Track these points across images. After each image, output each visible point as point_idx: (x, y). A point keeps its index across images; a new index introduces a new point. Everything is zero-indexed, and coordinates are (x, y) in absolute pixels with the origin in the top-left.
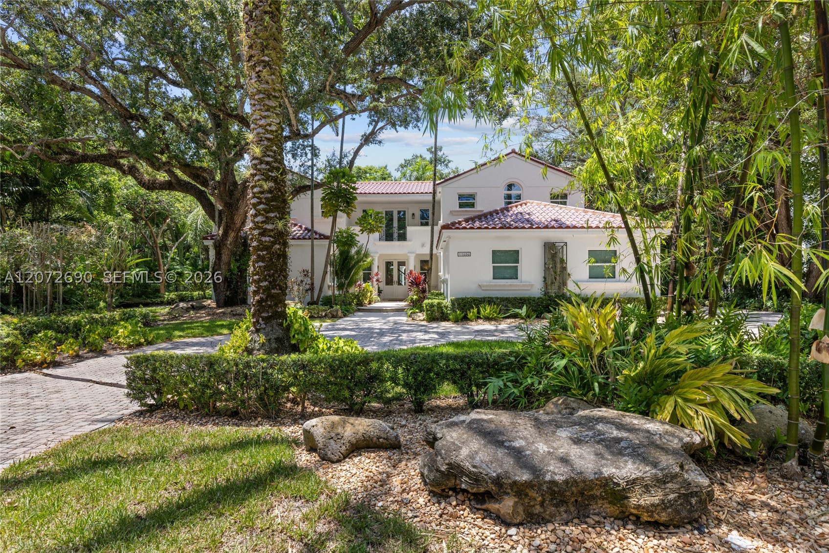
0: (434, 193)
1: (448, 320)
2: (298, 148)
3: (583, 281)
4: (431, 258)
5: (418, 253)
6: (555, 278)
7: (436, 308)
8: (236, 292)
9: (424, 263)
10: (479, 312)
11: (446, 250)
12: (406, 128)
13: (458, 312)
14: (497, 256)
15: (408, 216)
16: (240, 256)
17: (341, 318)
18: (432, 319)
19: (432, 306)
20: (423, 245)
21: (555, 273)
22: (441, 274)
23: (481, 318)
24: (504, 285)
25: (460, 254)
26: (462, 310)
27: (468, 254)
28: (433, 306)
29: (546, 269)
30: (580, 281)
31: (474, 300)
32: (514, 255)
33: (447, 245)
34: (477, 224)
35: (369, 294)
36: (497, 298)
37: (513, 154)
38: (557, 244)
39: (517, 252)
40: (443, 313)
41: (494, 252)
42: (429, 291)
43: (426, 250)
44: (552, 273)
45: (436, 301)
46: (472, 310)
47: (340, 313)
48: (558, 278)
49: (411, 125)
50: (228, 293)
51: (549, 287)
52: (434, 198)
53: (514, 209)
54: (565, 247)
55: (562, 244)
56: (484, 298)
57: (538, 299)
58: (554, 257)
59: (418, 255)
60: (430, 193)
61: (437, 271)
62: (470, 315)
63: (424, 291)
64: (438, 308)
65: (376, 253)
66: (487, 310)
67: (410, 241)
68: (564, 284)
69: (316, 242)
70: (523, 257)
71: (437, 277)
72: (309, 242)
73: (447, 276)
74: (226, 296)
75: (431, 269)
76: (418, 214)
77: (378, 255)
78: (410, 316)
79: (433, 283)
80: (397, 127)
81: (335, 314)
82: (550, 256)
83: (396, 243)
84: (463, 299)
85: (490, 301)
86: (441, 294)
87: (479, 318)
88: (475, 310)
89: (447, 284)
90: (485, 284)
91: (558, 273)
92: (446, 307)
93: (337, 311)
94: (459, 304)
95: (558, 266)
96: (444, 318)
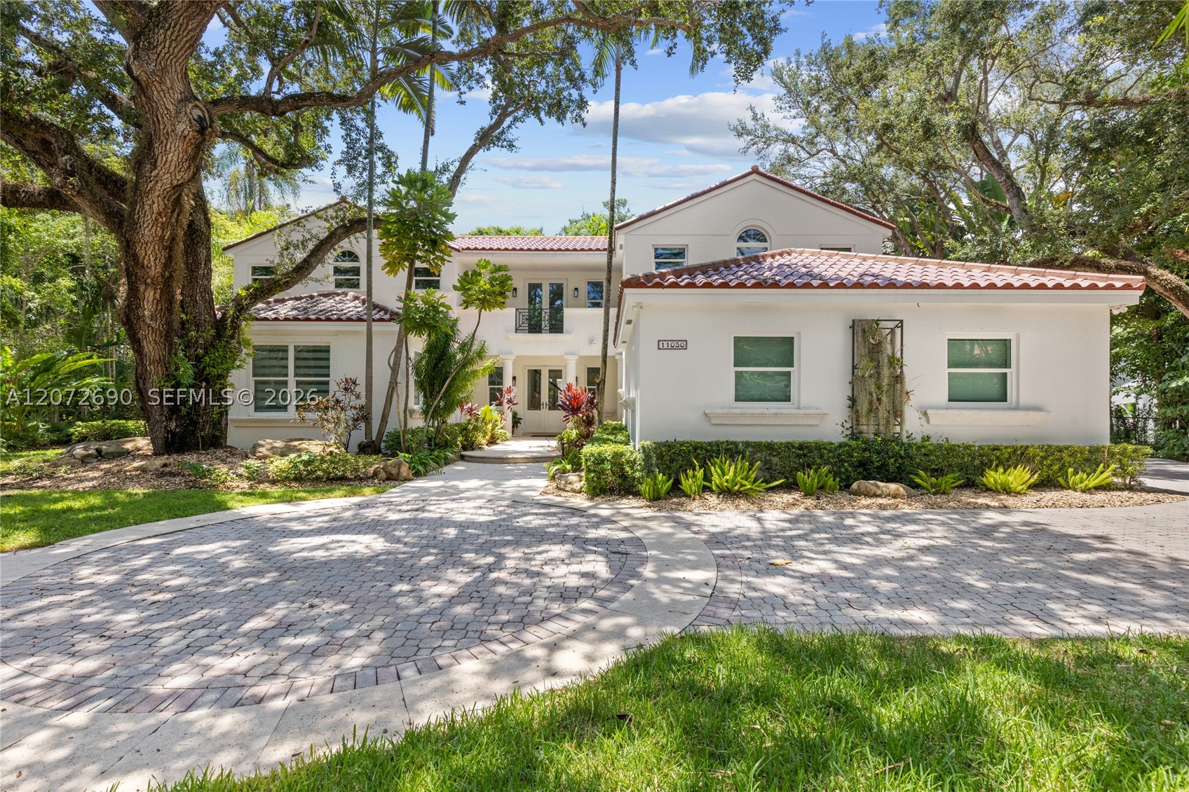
0: (611, 250)
1: (637, 494)
2: (360, 154)
3: (938, 408)
4: (605, 361)
5: (582, 354)
6: (879, 400)
7: (607, 466)
8: (194, 423)
9: (593, 372)
10: (707, 477)
11: (632, 342)
12: (559, 119)
13: (660, 477)
14: (746, 349)
15: (568, 293)
16: (206, 349)
17: (407, 480)
18: (599, 490)
19: (600, 460)
20: (591, 341)
21: (879, 388)
22: (622, 391)
23: (712, 491)
24: (762, 415)
25: (663, 345)
26: (666, 470)
27: (681, 345)
28: (603, 461)
29: (856, 380)
30: (932, 408)
31: (695, 448)
32: (784, 349)
33: (635, 332)
34: (701, 279)
35: (490, 426)
36: (747, 444)
37: (754, 176)
38: (882, 324)
39: (789, 341)
40: (623, 476)
41: (738, 341)
42: (600, 422)
43: (597, 350)
44: (873, 388)
45: (608, 450)
46: (690, 472)
47: (405, 471)
48: (884, 398)
49: (569, 115)
50: (173, 425)
51: (863, 420)
52: (610, 258)
53: (769, 260)
54: (898, 331)
55: (892, 325)
56: (718, 444)
57: (841, 446)
58: (874, 351)
59: (582, 359)
60: (605, 250)
61: (616, 385)
62: (687, 484)
63: (589, 422)
64: (613, 464)
65: (510, 353)
66: (727, 473)
67: (568, 333)
68: (897, 413)
69: (376, 327)
70: (803, 352)
71: (616, 396)
72: (362, 327)
73: (632, 395)
74: (168, 432)
75: (604, 381)
76: (584, 289)
77: (513, 357)
78: (553, 478)
79: (607, 405)
80: (542, 114)
81: (394, 471)
82: (864, 351)
83: (546, 338)
84: (669, 446)
85: (732, 451)
86: (622, 429)
87: (706, 489)
88: (700, 473)
89: (633, 411)
90: (719, 411)
91: (885, 389)
92: (632, 463)
93: (399, 465)
94: (660, 457)
95: (886, 372)
96: (626, 488)
